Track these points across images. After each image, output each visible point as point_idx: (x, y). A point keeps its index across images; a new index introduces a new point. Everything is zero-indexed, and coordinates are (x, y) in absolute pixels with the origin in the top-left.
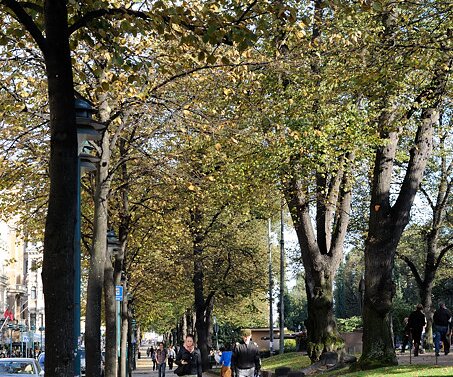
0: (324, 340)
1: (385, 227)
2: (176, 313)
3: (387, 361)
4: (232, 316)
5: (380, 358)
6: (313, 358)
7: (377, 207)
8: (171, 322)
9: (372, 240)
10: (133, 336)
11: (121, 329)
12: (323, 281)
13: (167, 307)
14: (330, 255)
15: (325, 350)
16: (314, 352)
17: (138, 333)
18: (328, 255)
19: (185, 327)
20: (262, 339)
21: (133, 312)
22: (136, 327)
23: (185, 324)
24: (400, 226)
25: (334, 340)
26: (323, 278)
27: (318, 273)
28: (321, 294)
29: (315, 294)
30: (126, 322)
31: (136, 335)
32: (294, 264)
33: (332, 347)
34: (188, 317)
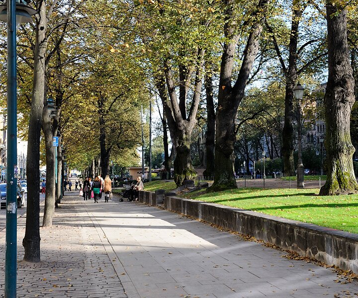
0: (185, 173)
1: (229, 99)
2: (89, 159)
3: (231, 186)
4: (120, 160)
5: (226, 184)
6: (178, 184)
7: (223, 87)
8: (86, 164)
9: (220, 108)
10: (65, 171)
11: (58, 167)
12: (184, 136)
13: (84, 156)
14: (189, 120)
15: (185, 179)
16: (179, 180)
17: (68, 170)
18: (187, 120)
19: (94, 167)
20: (138, 173)
21: (65, 158)
22: (67, 167)
23: (94, 165)
24: (238, 99)
25: (191, 172)
26: (184, 134)
27: (181, 131)
28: (183, 144)
29: (179, 144)
30: (61, 162)
31: (66, 171)
32: (157, 131)
33: (190, 177)
34: (95, 161)
